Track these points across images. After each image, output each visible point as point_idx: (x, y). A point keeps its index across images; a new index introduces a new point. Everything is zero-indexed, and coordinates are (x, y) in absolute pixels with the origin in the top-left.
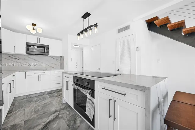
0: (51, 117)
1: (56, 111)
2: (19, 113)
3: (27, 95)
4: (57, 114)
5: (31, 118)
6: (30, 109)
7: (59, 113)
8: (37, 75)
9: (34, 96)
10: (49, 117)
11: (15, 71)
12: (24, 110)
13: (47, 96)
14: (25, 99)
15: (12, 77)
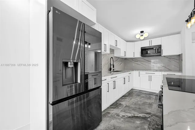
0: (141, 115)
1: (149, 114)
2: (127, 99)
3: (140, 90)
4: (147, 116)
5: (130, 106)
6: (134, 100)
7: (150, 117)
8: (147, 75)
9: (144, 92)
10: (140, 113)
11: (133, 70)
12: (131, 99)
13: (154, 97)
14: (137, 93)
15: (128, 74)
